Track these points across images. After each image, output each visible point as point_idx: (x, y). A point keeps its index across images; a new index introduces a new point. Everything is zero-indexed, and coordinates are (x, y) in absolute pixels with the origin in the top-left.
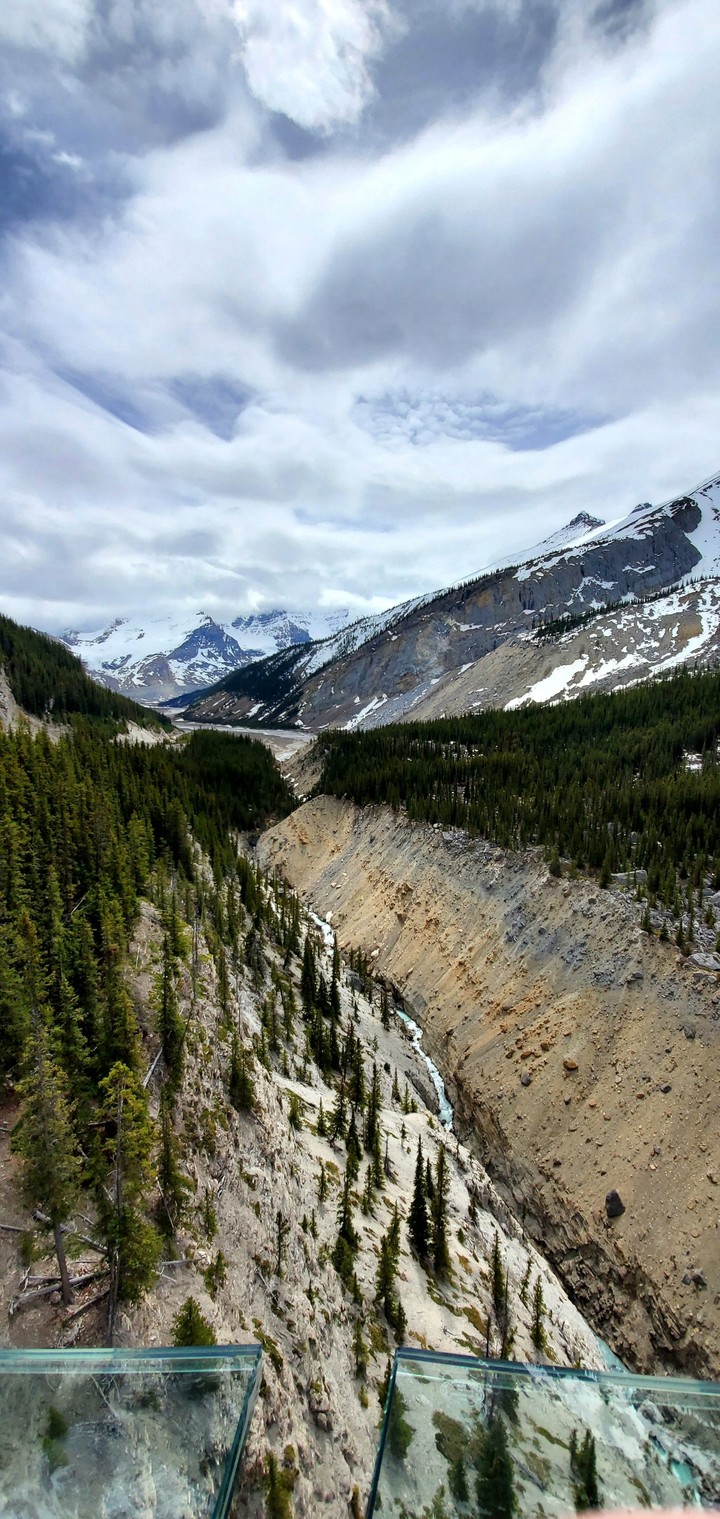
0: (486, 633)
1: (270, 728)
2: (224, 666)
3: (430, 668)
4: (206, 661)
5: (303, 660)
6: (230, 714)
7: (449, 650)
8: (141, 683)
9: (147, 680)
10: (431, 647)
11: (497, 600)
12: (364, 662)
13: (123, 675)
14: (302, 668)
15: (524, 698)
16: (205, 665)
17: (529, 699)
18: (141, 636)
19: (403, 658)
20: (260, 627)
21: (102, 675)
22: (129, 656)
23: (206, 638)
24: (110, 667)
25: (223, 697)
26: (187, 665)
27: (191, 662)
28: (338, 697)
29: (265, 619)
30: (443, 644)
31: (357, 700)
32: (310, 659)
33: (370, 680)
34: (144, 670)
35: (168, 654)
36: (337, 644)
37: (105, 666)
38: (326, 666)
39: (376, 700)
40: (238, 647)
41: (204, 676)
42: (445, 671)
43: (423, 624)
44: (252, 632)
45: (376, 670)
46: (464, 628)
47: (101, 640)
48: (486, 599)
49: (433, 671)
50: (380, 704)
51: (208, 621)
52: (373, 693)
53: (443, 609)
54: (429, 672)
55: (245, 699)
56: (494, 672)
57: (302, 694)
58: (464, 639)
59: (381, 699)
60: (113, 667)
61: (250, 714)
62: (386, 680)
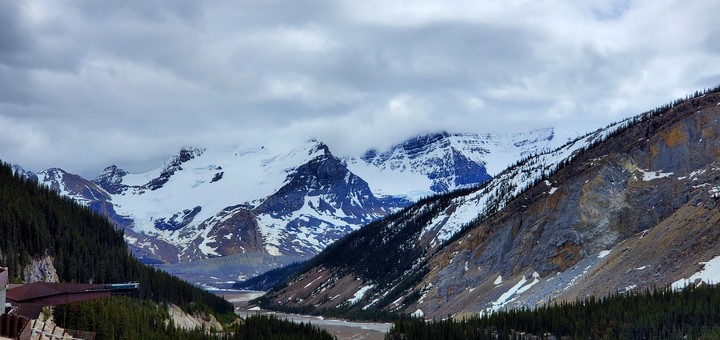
0: (677, 185)
1: (375, 321)
2: (344, 224)
3: (599, 235)
4: (316, 215)
5: (435, 221)
6: (325, 299)
7: (626, 209)
8: (212, 251)
9: (222, 246)
10: (601, 204)
11: (694, 137)
12: (509, 226)
13: (185, 240)
14: (434, 233)
15: (692, 279)
16: (313, 223)
17: (698, 281)
18: (218, 177)
19: (562, 219)
20: (406, 160)
21: (154, 240)
22: (198, 210)
23: (318, 180)
24: (168, 227)
25: (321, 274)
26: (286, 222)
27: (293, 218)
28: (472, 276)
29: (415, 146)
30: (618, 201)
31: (499, 280)
32: (446, 220)
33: (518, 251)
34: (219, 231)
35: (257, 204)
36: (486, 197)
37: (160, 225)
38: (466, 229)
39: (524, 281)
40: (368, 192)
41: (311, 239)
42: (620, 239)
43: (590, 172)
44: (393, 167)
45: (526, 236)
46: (649, 176)
47: (157, 184)
48: (678, 135)
49: (603, 239)
50: (528, 286)
51: (322, 152)
52: (520, 271)
53: (620, 149)
54: (598, 240)
55: (349, 278)
56: (664, 242)
57: (427, 271)
58: (647, 193)
59: (530, 279)
60: (172, 226)
61: (353, 301)
62: (540, 251)
